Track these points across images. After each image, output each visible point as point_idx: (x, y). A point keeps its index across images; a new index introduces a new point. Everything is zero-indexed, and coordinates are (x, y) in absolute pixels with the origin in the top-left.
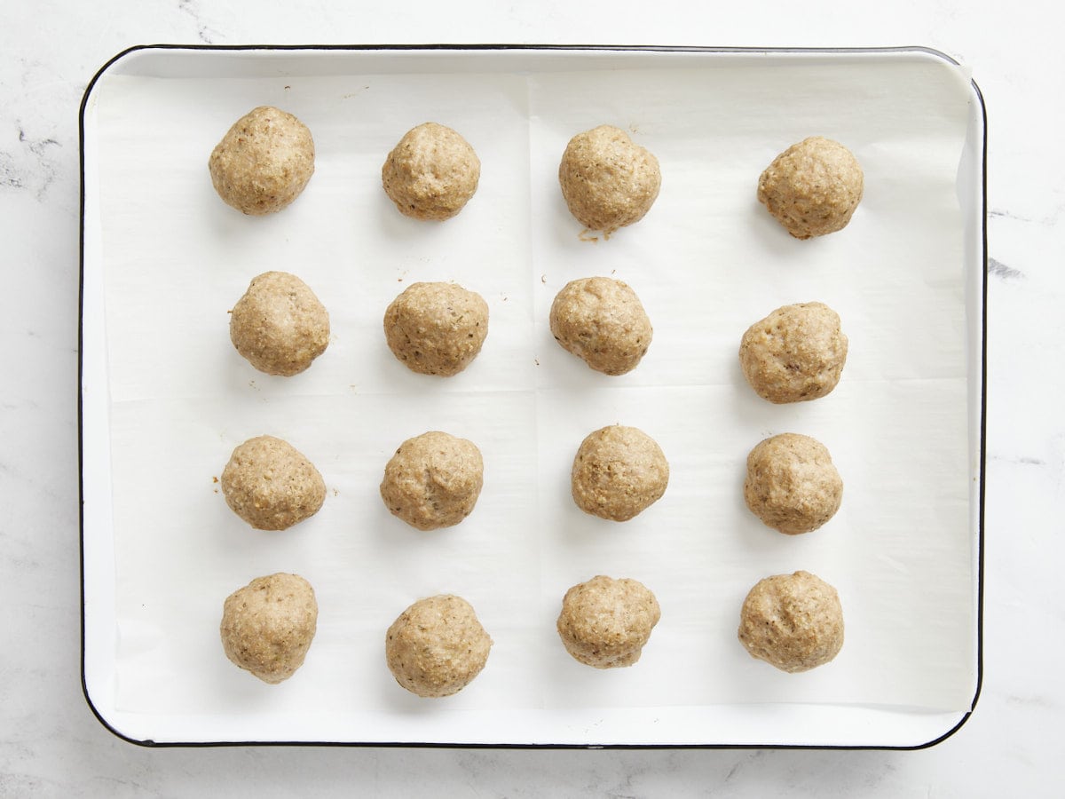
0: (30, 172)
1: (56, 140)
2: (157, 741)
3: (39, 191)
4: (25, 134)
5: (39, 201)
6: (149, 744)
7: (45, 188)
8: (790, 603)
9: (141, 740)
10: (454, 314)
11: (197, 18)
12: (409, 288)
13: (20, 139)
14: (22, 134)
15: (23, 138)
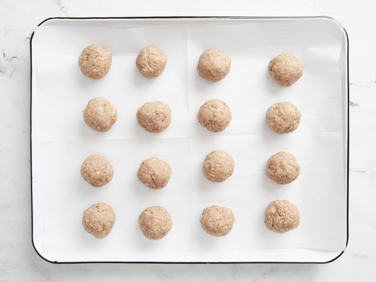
0: (7, 68)
1: (16, 57)
2: (58, 261)
3: (10, 75)
4: (5, 54)
5: (11, 78)
6: (56, 262)
7: (12, 74)
8: (279, 208)
9: (53, 261)
10: (157, 114)
11: (67, 14)
12: (145, 104)
13: (4, 56)
14: (4, 55)
15: (5, 56)
